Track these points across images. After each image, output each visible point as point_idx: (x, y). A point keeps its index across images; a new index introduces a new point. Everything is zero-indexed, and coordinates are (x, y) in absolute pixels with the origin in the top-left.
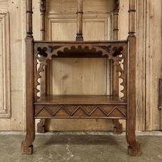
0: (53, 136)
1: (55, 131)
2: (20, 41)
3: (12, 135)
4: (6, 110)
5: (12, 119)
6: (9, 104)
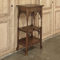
2: (12, 26)
5: (10, 49)
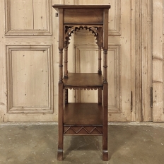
6: (52, 104)
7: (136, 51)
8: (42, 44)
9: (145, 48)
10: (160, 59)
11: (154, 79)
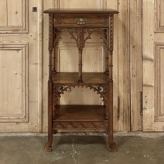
0: (61, 137)
1: (62, 133)
3: (32, 137)
4: (25, 117)
5: (30, 123)
6: (27, 112)
7: (124, 51)
8: (17, 42)
9: (134, 47)
10: (151, 60)
11: (145, 82)
